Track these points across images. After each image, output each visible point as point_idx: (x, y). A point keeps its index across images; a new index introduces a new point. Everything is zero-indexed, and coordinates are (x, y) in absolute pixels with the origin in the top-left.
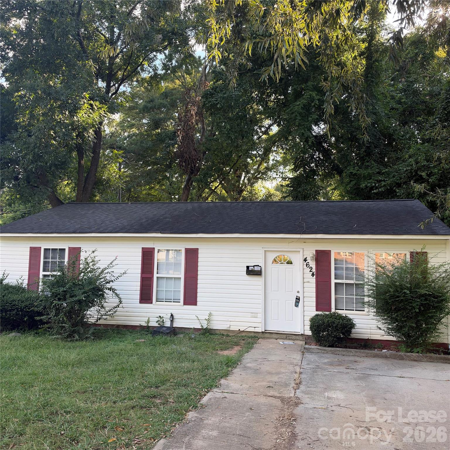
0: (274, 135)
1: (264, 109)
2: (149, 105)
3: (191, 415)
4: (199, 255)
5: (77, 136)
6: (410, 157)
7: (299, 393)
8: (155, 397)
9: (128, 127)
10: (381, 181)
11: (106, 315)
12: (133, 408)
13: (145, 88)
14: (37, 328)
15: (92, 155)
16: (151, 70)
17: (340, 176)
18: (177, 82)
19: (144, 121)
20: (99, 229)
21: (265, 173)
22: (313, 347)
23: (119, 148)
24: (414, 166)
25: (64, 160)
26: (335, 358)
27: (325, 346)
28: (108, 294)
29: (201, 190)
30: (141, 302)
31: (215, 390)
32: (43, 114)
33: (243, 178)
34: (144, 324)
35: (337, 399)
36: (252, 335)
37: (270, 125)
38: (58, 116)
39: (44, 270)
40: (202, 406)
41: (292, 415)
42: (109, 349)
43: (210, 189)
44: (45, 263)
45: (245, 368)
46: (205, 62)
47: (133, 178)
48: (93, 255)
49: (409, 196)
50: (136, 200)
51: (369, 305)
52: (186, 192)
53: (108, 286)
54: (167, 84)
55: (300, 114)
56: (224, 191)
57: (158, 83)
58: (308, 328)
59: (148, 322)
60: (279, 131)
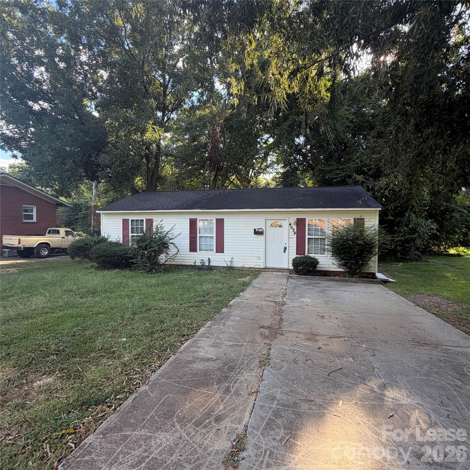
0: (271, 144)
1: (264, 128)
2: (189, 126)
3: (224, 310)
4: (225, 223)
5: (145, 149)
6: (357, 158)
7: (284, 299)
8: (203, 301)
9: (176, 141)
10: (338, 174)
11: (170, 259)
12: (192, 307)
13: (186, 115)
14: (131, 267)
15: (155, 160)
16: (190, 103)
17: (313, 171)
18: (207, 110)
19: (187, 137)
20: (163, 207)
21: (265, 170)
22: (293, 275)
23: (171, 155)
24: (360, 164)
25: (139, 164)
26: (307, 282)
27: (301, 275)
28: (171, 247)
29: (224, 182)
30: (190, 251)
31: (237, 298)
32: (125, 136)
33: (250, 173)
34: (193, 264)
35: (307, 302)
36: (258, 269)
37: (268, 138)
38: (134, 136)
39: (132, 233)
40: (230, 306)
41: (281, 310)
42: (173, 278)
43: (230, 181)
44: (132, 228)
45: (254, 287)
46: (225, 96)
47: (180, 174)
48: (161, 223)
49: (356, 183)
50: (183, 188)
51: (328, 251)
52: (214, 183)
53: (171, 241)
54: (200, 112)
55: (287, 131)
56: (238, 182)
57: (195, 111)
58: (291, 265)
59: (195, 263)
60: (274, 142)
